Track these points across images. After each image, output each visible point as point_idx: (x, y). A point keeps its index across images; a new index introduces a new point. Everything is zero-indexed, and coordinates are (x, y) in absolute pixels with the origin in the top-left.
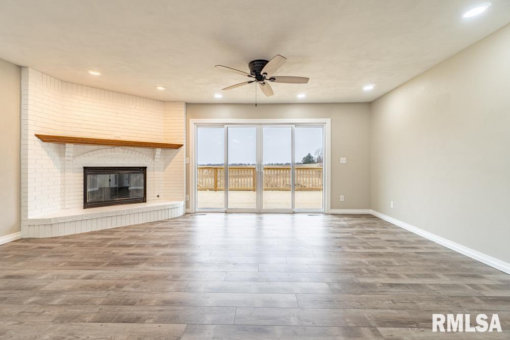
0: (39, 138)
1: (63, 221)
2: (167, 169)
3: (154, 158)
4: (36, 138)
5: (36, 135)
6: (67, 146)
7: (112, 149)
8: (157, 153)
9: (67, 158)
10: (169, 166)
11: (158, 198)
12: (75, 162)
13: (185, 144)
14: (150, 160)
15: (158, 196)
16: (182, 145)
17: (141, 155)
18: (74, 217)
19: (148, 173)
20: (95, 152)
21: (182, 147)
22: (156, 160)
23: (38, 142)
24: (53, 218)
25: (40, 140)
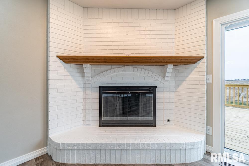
0: (61, 59)
1: (70, 148)
2: (179, 90)
3: (164, 76)
4: (58, 60)
5: (58, 57)
6: (84, 67)
7: (123, 68)
8: (168, 70)
9: (86, 78)
10: (182, 86)
11: (168, 123)
12: (93, 81)
13: (205, 57)
14: (160, 79)
15: (168, 121)
16: (202, 58)
17: (150, 73)
18: (79, 144)
19: (158, 93)
20: (109, 72)
21: (202, 61)
22: (166, 79)
23: (60, 63)
24: (62, 143)
25: (62, 61)
